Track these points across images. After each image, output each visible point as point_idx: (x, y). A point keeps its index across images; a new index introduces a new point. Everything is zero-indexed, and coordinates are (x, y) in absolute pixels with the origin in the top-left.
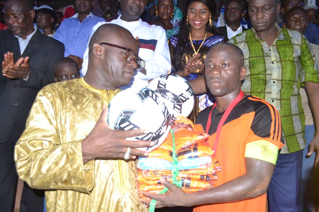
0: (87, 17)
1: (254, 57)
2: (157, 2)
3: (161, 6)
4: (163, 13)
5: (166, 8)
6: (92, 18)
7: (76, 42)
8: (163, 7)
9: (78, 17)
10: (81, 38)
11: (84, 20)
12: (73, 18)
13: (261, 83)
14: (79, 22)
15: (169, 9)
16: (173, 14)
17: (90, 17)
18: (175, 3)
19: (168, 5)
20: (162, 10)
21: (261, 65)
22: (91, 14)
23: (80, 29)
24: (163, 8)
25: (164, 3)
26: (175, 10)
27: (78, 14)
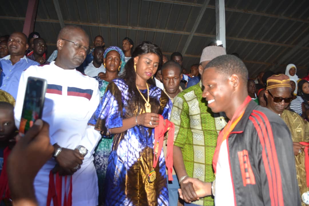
0: (21, 60)
1: (205, 113)
2: (105, 55)
3: (109, 58)
4: (110, 65)
5: (113, 60)
6: (27, 61)
7: (6, 85)
8: (110, 59)
9: (10, 60)
10: (13, 81)
11: (17, 63)
12: (5, 60)
13: (214, 138)
14: (12, 64)
15: (116, 62)
16: (120, 67)
17: (24, 60)
18: (123, 57)
19: (115, 58)
20: (109, 63)
21: (211, 122)
22: (25, 57)
23: (13, 72)
24: (110, 61)
25: (112, 56)
26: (122, 64)
27: (11, 56)
